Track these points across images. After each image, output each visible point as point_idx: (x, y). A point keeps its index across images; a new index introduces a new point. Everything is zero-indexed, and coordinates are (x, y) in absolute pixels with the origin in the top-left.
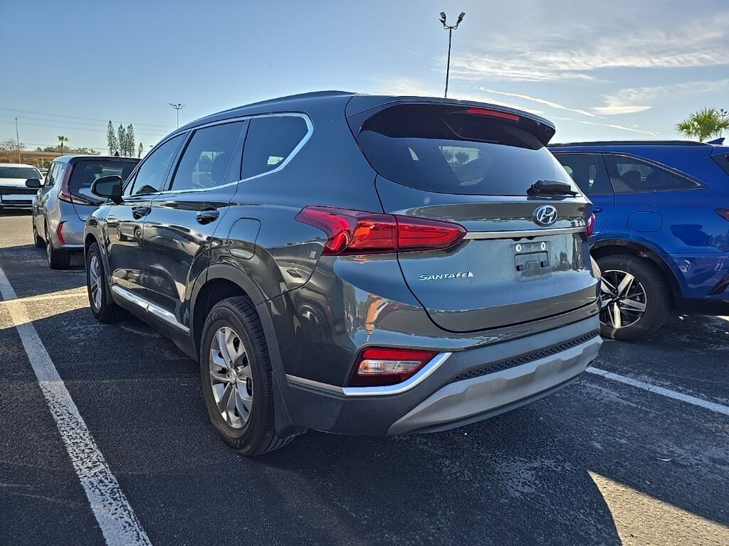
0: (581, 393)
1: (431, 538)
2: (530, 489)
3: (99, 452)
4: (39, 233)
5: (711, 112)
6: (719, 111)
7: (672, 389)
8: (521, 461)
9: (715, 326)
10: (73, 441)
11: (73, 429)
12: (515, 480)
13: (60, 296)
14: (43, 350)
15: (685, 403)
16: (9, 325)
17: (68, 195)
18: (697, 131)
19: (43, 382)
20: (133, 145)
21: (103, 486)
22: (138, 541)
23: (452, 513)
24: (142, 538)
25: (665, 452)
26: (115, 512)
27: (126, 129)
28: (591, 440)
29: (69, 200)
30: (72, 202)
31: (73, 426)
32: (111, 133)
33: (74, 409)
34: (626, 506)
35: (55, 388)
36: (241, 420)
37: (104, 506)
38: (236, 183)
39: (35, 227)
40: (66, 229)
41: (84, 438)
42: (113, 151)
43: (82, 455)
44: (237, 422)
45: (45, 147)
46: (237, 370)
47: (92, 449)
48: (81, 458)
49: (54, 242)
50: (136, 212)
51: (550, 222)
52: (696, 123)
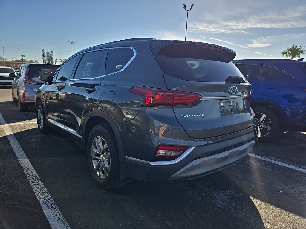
0: (245, 164)
1: (186, 224)
2: (226, 203)
3: (45, 188)
4: (15, 96)
5: (296, 47)
6: (299, 46)
7: (283, 162)
8: (222, 192)
9: (299, 136)
10: (34, 184)
11: (34, 179)
12: (219, 200)
13: (25, 123)
14: (19, 146)
15: (288, 168)
16: (4, 135)
17: (28, 80)
18: (290, 55)
19: (20, 159)
20: (53, 59)
21: (48, 202)
22: (64, 225)
23: (194, 213)
24: (65, 224)
25: (281, 188)
26: (53, 213)
27: (50, 52)
28: (250, 183)
29: (28, 82)
30: (29, 83)
31: (34, 177)
32: (44, 54)
33: (34, 171)
34: (266, 210)
35: (25, 162)
36: (105, 175)
37: (49, 211)
38: (103, 76)
39: (13, 94)
40: (27, 95)
41: (38, 182)
42: (44, 61)
43: (38, 190)
44: (103, 176)
45: (16, 60)
46: (103, 154)
47: (42, 187)
48: (38, 191)
49: (21, 100)
50: (59, 88)
51: (235, 93)
52: (290, 52)
